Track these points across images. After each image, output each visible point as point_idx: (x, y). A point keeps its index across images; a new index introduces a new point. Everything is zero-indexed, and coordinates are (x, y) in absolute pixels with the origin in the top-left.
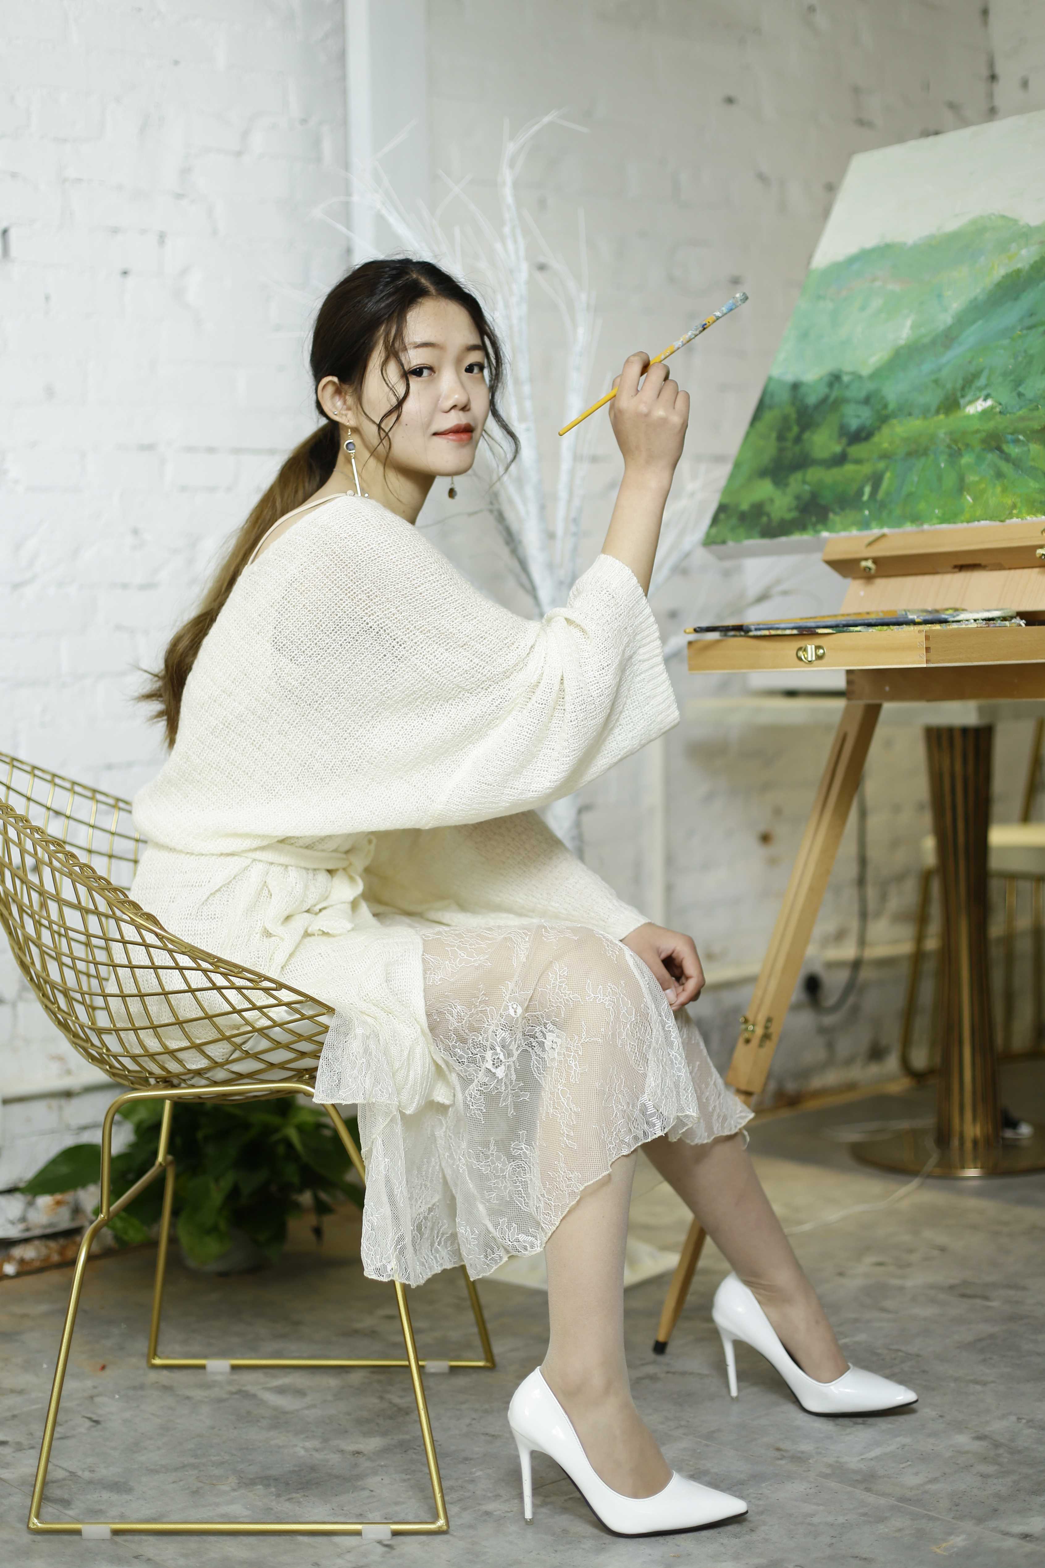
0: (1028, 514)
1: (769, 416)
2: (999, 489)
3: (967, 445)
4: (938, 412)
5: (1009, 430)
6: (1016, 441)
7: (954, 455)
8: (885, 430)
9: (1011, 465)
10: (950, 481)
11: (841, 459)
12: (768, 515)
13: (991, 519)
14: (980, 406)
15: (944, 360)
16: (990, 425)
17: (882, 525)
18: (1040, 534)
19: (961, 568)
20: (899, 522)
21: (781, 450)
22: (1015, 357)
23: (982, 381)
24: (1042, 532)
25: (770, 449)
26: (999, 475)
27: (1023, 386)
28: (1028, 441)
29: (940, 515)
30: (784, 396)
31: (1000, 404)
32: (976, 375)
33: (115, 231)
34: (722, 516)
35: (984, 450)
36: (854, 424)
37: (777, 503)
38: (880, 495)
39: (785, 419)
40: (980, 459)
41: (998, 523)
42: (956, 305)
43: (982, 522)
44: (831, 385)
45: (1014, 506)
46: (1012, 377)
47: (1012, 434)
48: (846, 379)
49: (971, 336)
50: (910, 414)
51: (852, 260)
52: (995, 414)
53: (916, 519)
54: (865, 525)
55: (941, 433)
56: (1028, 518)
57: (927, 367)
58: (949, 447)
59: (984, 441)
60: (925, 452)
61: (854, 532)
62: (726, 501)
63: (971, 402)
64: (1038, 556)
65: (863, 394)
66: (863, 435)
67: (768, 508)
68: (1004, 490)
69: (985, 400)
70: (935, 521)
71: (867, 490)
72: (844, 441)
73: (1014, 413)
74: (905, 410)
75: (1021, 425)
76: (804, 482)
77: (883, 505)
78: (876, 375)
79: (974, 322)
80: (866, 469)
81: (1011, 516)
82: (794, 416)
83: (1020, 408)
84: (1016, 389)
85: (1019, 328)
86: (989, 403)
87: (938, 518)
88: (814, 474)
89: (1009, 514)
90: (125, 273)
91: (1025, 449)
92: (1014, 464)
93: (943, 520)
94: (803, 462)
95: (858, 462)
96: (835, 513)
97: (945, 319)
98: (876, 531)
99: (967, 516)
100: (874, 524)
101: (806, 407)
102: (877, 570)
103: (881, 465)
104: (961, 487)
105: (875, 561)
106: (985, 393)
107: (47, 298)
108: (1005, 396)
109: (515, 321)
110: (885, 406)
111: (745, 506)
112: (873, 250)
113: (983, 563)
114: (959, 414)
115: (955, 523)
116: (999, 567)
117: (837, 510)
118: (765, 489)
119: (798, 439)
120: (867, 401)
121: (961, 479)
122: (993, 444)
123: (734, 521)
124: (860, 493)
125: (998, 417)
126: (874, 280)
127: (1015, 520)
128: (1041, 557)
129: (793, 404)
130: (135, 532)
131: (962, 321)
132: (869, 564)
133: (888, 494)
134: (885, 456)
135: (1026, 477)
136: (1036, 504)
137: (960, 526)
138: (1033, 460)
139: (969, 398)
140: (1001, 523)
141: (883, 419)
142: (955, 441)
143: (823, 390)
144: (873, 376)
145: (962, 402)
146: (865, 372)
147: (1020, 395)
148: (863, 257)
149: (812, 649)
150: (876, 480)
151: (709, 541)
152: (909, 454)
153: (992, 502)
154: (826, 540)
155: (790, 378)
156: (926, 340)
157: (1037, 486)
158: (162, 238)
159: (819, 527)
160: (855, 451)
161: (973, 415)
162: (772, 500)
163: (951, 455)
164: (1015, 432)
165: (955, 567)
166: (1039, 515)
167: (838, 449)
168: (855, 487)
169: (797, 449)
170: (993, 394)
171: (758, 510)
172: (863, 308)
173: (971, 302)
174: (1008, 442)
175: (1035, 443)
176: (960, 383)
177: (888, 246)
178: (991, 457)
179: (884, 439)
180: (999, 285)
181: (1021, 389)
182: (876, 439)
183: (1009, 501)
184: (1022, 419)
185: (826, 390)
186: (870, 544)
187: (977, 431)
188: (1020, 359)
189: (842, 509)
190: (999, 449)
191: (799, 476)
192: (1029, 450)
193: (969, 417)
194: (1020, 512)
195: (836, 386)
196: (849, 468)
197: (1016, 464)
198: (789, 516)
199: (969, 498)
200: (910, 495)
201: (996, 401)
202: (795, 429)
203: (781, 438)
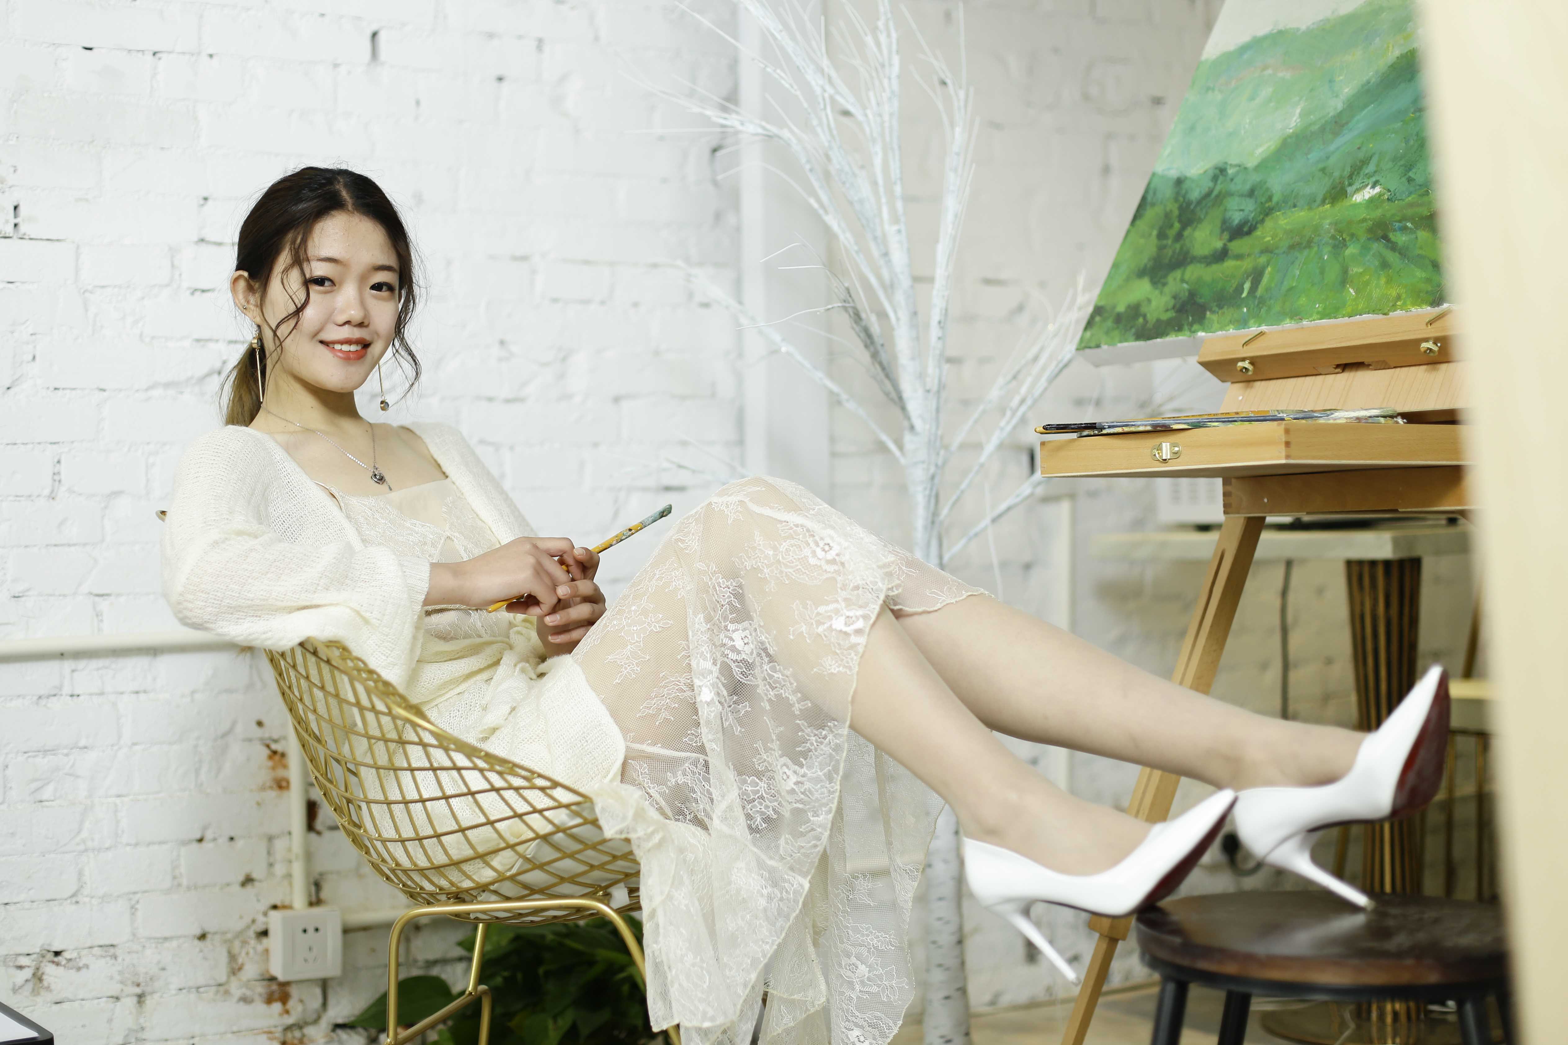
0: (1413, 305)
1: (1150, 214)
2: (1383, 280)
3: (1352, 235)
4: (1323, 202)
5: (1398, 218)
6: (1404, 229)
7: (1339, 245)
8: (1269, 223)
9: (1397, 254)
10: (1333, 273)
11: (1221, 255)
12: (1145, 316)
13: (1374, 312)
14: (1368, 193)
15: (1332, 147)
16: (1378, 213)
17: (1260, 322)
18: (1425, 326)
19: (1345, 367)
20: (1278, 319)
21: (1161, 248)
22: (1407, 141)
23: (1371, 168)
24: (1427, 324)
25: (1150, 247)
26: (1385, 265)
27: (1414, 170)
28: (1416, 228)
29: (1320, 309)
30: (1167, 192)
31: (1389, 191)
32: (1365, 162)
33: (491, 36)
34: (1098, 319)
35: (1369, 239)
36: (1237, 218)
37: (1154, 304)
38: (1260, 292)
39: (1167, 215)
40: (1365, 248)
41: (1381, 316)
42: (1347, 90)
43: (1364, 315)
44: (1215, 179)
45: (1399, 298)
46: (1402, 162)
47: (1400, 221)
48: (1231, 171)
49: (1361, 122)
50: (1295, 206)
51: (1243, 49)
52: (1383, 201)
53: (1296, 315)
54: (1243, 323)
55: (1326, 224)
56: (1413, 309)
57: (1314, 156)
58: (1333, 237)
59: (1370, 230)
60: (1309, 244)
61: (1231, 331)
62: (1101, 303)
63: (1358, 190)
64: (1422, 350)
65: (1248, 187)
66: (1246, 229)
67: (1144, 309)
68: (1389, 281)
69: (1373, 187)
70: (1315, 316)
71: (1247, 286)
72: (1226, 236)
73: (1403, 200)
74: (1290, 201)
75: (1409, 212)
76: (1183, 280)
77: (1262, 302)
78: (1263, 165)
79: (1366, 106)
80: (1247, 265)
81: (1394, 307)
82: (1176, 212)
83: (1410, 193)
84: (1406, 175)
85: (1412, 110)
86: (1378, 189)
87: (1318, 313)
88: (1193, 272)
89: (1393, 305)
90: (500, 79)
91: (1413, 236)
92: (1400, 253)
93: (1324, 315)
94: (1182, 260)
95: (1239, 257)
96: (1213, 312)
97: (1336, 105)
98: (1254, 330)
99: (1349, 309)
100: (1252, 322)
101: (1189, 203)
102: (1254, 371)
103: (1263, 260)
104: (1344, 279)
105: (1253, 361)
106: (1374, 179)
107: (418, 103)
108: (1395, 182)
109: (886, 118)
110: (1270, 199)
111: (1121, 308)
112: (1265, 38)
113: (1366, 361)
114: (1346, 203)
115: (1335, 318)
116: (1384, 365)
117: (1216, 309)
118: (1143, 289)
119: (1179, 236)
120: (1251, 193)
121: (1345, 271)
122: (1380, 233)
123: (1110, 323)
124: (1239, 289)
125: (1386, 204)
126: (1265, 68)
127: (1398, 312)
128: (1425, 352)
129: (1176, 200)
130: (502, 343)
131: (1353, 106)
132: (1246, 364)
133: (1268, 289)
134: (1266, 250)
135: (1413, 266)
136: (1421, 294)
137: (1340, 321)
138: (1421, 248)
139: (1357, 185)
140: (1385, 316)
141: (1267, 212)
142: (1340, 232)
143: (1207, 184)
144: (1257, 168)
145: (1349, 190)
146: (1251, 163)
147: (1410, 180)
148: (1256, 45)
149: (1166, 446)
150: (1257, 276)
151: (1084, 346)
152: (1292, 247)
153: (1376, 294)
154: (1202, 340)
155: (1174, 174)
156: (1315, 128)
157: (1424, 275)
158: (540, 43)
159: (1195, 327)
160: (1236, 246)
161: (1360, 204)
162: (1149, 301)
163: (1335, 247)
164: (1404, 219)
165: (1338, 366)
166: (1424, 307)
167: (1219, 245)
168: (1234, 284)
169: (1178, 246)
170: (1382, 181)
171: (1135, 311)
172: (1252, 98)
173: (1363, 86)
174: (1395, 230)
175: (1424, 230)
176: (1348, 170)
177: (1280, 33)
178: (1377, 246)
179: (1266, 234)
180: (1393, 67)
181: (1411, 174)
182: (1258, 233)
183: (1394, 293)
184: (1411, 205)
185: (1211, 184)
186: (1246, 343)
187: (1364, 220)
188: (1412, 142)
189: (1220, 307)
190: (1385, 237)
191: (1178, 274)
192: (1417, 238)
193: (1356, 206)
194: (1405, 304)
195: (1221, 178)
196: (1229, 264)
197: (1403, 252)
198: (1165, 317)
199: (1351, 290)
200: (1291, 289)
201: (1384, 188)
202: (1177, 226)
203: (1161, 235)
